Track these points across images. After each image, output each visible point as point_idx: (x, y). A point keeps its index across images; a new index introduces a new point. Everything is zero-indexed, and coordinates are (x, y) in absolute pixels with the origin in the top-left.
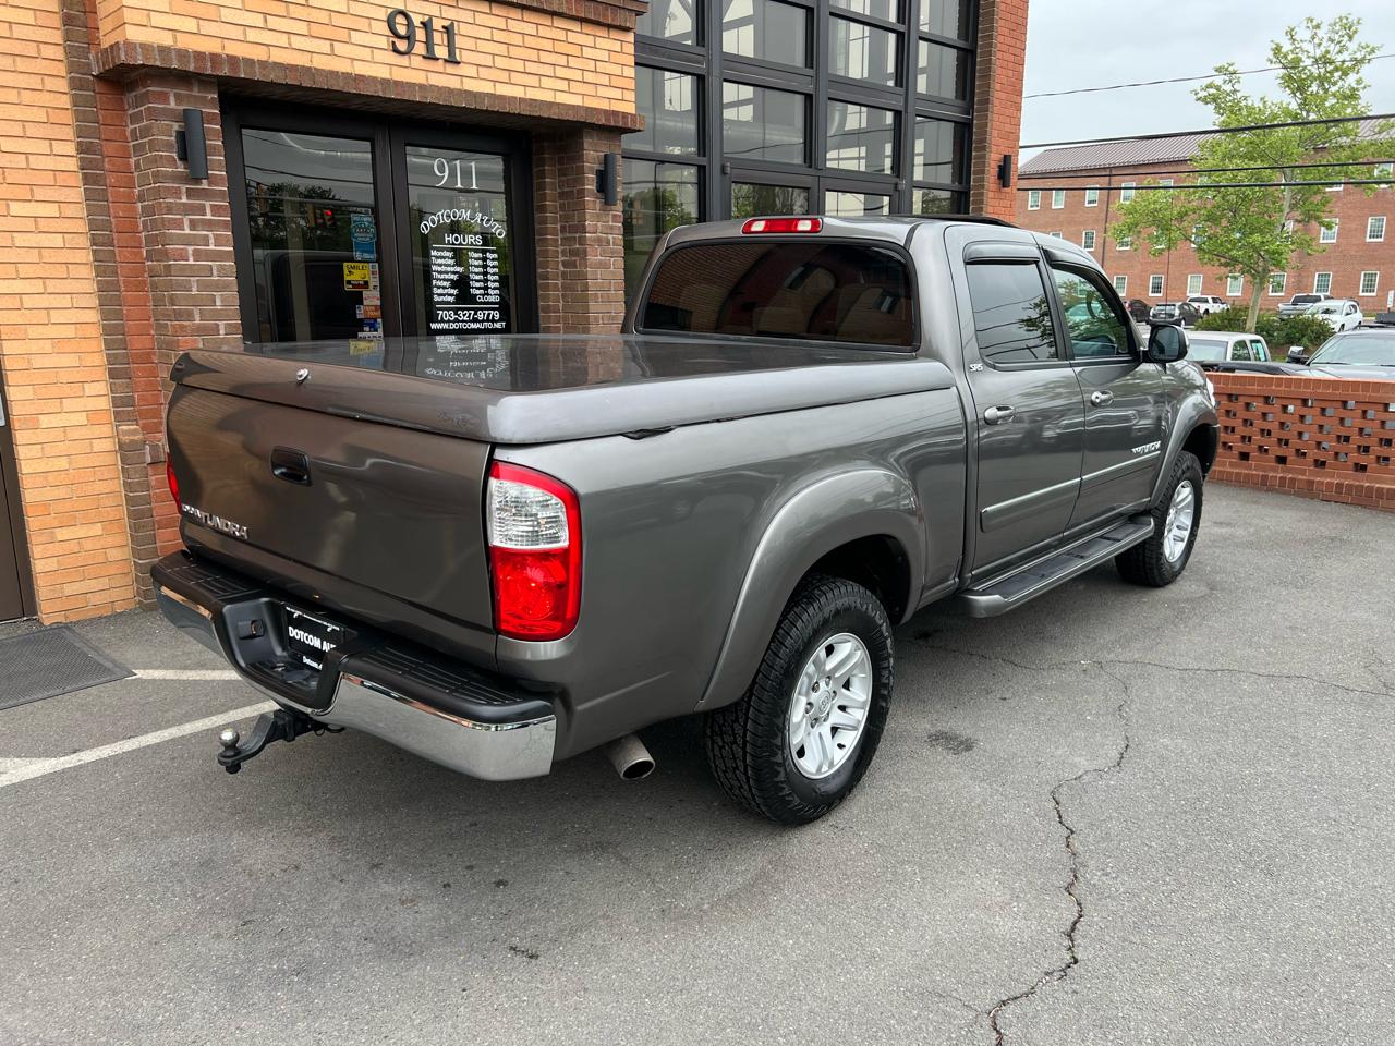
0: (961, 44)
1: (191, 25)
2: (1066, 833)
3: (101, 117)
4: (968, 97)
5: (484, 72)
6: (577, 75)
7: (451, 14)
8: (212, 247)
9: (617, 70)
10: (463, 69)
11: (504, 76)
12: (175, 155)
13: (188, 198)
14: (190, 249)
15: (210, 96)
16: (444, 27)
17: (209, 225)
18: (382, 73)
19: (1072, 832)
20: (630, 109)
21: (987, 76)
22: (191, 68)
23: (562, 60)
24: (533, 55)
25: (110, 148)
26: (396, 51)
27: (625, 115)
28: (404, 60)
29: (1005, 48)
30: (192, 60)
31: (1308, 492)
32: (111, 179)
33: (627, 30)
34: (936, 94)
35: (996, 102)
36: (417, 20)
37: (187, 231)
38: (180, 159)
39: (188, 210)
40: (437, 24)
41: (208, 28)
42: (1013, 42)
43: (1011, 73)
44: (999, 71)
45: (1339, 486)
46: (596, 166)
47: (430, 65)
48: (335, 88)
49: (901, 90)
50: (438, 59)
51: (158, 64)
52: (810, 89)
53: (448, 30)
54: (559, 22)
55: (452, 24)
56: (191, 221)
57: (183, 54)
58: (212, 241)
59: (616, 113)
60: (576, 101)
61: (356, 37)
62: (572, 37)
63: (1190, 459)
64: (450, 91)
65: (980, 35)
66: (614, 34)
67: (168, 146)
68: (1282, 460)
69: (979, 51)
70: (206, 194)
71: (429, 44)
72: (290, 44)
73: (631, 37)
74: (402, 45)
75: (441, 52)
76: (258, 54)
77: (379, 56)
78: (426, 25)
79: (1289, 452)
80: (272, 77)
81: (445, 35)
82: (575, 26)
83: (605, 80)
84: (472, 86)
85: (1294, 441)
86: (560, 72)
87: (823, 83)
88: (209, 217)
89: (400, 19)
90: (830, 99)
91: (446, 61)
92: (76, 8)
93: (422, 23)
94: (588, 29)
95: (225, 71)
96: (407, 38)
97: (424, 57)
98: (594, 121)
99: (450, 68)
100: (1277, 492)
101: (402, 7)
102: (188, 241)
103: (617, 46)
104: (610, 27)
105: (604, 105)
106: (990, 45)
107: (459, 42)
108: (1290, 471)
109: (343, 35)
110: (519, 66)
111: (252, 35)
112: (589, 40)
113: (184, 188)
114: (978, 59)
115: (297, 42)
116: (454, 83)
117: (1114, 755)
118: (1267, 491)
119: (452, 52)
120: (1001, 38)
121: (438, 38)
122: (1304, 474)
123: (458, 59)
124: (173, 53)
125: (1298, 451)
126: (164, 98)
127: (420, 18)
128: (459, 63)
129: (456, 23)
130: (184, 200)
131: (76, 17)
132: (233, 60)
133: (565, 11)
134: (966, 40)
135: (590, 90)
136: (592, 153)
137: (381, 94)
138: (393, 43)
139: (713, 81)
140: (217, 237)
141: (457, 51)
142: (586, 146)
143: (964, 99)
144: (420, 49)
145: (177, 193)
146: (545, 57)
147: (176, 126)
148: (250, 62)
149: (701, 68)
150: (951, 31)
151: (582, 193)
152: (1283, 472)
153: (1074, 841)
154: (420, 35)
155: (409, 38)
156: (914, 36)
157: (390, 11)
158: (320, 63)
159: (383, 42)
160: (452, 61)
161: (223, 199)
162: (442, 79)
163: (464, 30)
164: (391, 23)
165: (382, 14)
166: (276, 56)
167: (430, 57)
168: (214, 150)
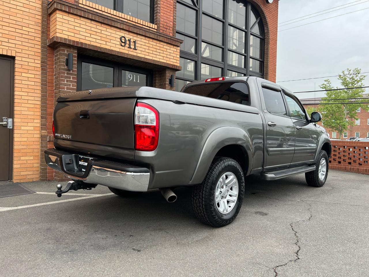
0: (261, 60)
1: (73, 34)
2: (295, 232)
3: (48, 55)
4: (262, 72)
5: (142, 53)
6: (166, 56)
7: (136, 38)
8: (71, 87)
9: (175, 55)
10: (137, 51)
11: (147, 54)
12: (65, 64)
13: (67, 74)
14: (66, 87)
15: (75, 51)
16: (134, 41)
17: (71, 81)
18: (118, 50)
19: (296, 232)
20: (178, 65)
21: (267, 67)
22: (71, 44)
23: (162, 52)
24: (155, 50)
25: (49, 63)
26: (121, 45)
27: (177, 66)
28: (123, 48)
29: (271, 61)
30: (72, 42)
31: (358, 172)
32: (48, 70)
33: (178, 46)
34: (254, 71)
35: (270, 74)
36: (127, 39)
37: (66, 82)
38: (66, 65)
39: (66, 77)
40: (132, 40)
41: (76, 36)
42: (273, 60)
43: (273, 67)
44: (270, 67)
45: (366, 170)
46: (169, 78)
47: (129, 49)
48: (106, 52)
49: (246, 69)
50: (131, 48)
51: (63, 42)
52: (223, 67)
53: (134, 42)
54: (161, 43)
55: (136, 41)
56: (67, 80)
57: (70, 40)
58: (71, 85)
59: (174, 65)
60: (165, 61)
61: (112, 41)
62: (165, 47)
63: (324, 152)
64: (134, 56)
65: (265, 58)
66: (175, 47)
67: (63, 62)
68: (350, 163)
69: (265, 62)
70: (71, 74)
71: (130, 45)
72: (96, 41)
73: (179, 48)
74: (123, 44)
75: (132, 47)
76: (88, 43)
77: (117, 46)
78: (129, 40)
79: (352, 161)
80: (91, 48)
81: (134, 43)
82: (165, 44)
83: (172, 57)
84: (139, 55)
85: (353, 158)
86: (161, 54)
87: (226, 65)
88: (71, 79)
89: (123, 38)
90: (228, 70)
91: (133, 49)
92: (45, 30)
93: (128, 40)
94: (168, 45)
95: (80, 46)
96: (124, 43)
97: (128, 47)
98: (169, 66)
99: (134, 51)
100: (349, 172)
101: (124, 36)
102: (65, 85)
103: (175, 50)
104: (174, 45)
105: (172, 63)
106: (268, 60)
107: (137, 45)
108: (352, 166)
109: (109, 41)
110: (151, 52)
111: (87, 38)
112: (169, 48)
113: (66, 72)
114: (265, 64)
115: (98, 41)
116: (135, 54)
117: (308, 218)
118: (346, 171)
119: (135, 47)
120: (270, 59)
121: (132, 43)
122: (356, 167)
123: (136, 49)
124: (67, 40)
125: (354, 161)
126: (64, 51)
127: (128, 39)
128: (136, 50)
130: (66, 75)
131: (45, 32)
132: (82, 43)
133: (163, 40)
134: (262, 59)
135: (168, 59)
136: (168, 74)
137: (117, 54)
138: (121, 43)
139: (199, 62)
140: (72, 85)
141: (136, 47)
142: (167, 73)
143: (261, 73)
144: (127, 45)
145: (64, 73)
146: (157, 51)
147: (66, 57)
148: (86, 44)
149: (196, 59)
150: (258, 56)
151: (165, 84)
152: (350, 166)
153: (297, 234)
154: (128, 42)
155: (125, 43)
156: (249, 57)
157: (121, 36)
158: (102, 46)
159: (119, 43)
160: (135, 49)
161: (75, 76)
162: (132, 53)
163: (138, 42)
164: (121, 39)
165: (119, 37)
166: (92, 44)
167: (130, 47)
168: (75, 64)
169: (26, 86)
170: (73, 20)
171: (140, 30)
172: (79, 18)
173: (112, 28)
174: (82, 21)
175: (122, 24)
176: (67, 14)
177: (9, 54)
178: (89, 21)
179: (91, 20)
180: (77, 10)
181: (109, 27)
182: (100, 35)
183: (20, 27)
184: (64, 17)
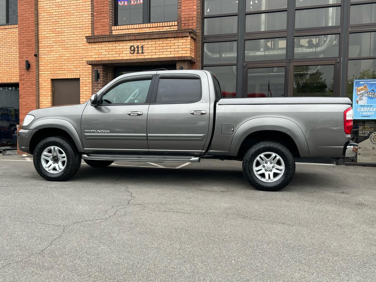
1: (97, 56)
5: (149, 54)
9: (185, 46)
11: (154, 54)
15: (101, 67)
18: (128, 58)
20: (188, 55)
23: (169, 47)
24: (162, 48)
26: (131, 53)
27: (184, 57)
28: (133, 55)
30: (96, 62)
33: (187, 36)
36: (135, 47)
37: (96, 90)
39: (96, 86)
40: (140, 46)
41: (100, 56)
47: (138, 55)
54: (168, 39)
55: (143, 46)
59: (182, 57)
60: (173, 56)
61: (124, 52)
62: (172, 42)
66: (184, 38)
70: (99, 83)
71: (138, 50)
72: (112, 56)
74: (132, 52)
75: (140, 52)
76: (107, 59)
77: (128, 55)
78: (138, 47)
82: (173, 39)
83: (181, 49)
84: (146, 57)
86: (168, 50)
88: (99, 87)
91: (141, 53)
94: (176, 39)
95: (100, 63)
99: (142, 54)
101: (133, 45)
104: (182, 37)
107: (144, 49)
109: (122, 53)
110: (158, 51)
111: (106, 56)
115: (114, 56)
116: (143, 57)
121: (140, 49)
127: (136, 46)
128: (144, 53)
129: (144, 45)
130: (96, 85)
135: (176, 53)
137: (126, 62)
141: (144, 51)
142: (177, 66)
144: (136, 52)
146: (164, 48)
154: (136, 49)
155: (134, 50)
157: (131, 46)
158: (117, 58)
159: (129, 52)
160: (142, 53)
161: (101, 84)
162: (140, 57)
163: (146, 46)
164: (131, 48)
165: (129, 47)
166: (110, 59)
167: (138, 53)
168: (101, 76)
169: (85, 95)
170: (97, 46)
171: (145, 35)
172: (101, 43)
173: (124, 42)
174: (103, 45)
175: (129, 36)
176: (94, 44)
177: (77, 77)
178: (107, 43)
179: (109, 42)
180: (98, 39)
181: (121, 42)
182: (115, 50)
183: (82, 59)
184: (93, 46)
